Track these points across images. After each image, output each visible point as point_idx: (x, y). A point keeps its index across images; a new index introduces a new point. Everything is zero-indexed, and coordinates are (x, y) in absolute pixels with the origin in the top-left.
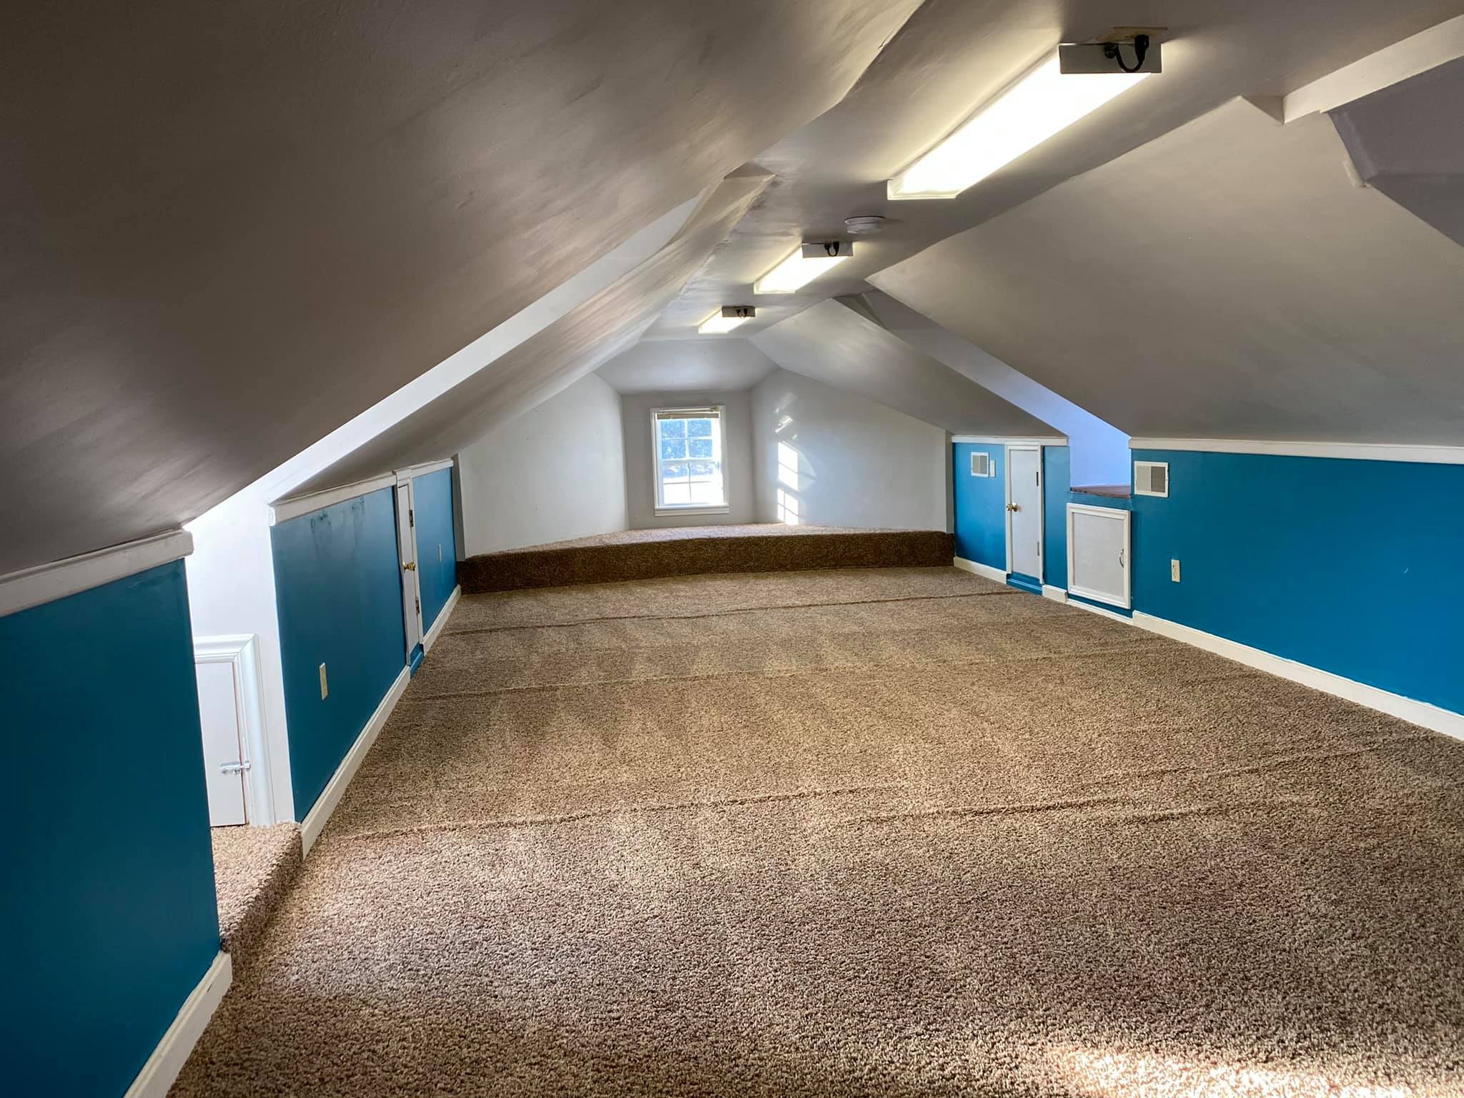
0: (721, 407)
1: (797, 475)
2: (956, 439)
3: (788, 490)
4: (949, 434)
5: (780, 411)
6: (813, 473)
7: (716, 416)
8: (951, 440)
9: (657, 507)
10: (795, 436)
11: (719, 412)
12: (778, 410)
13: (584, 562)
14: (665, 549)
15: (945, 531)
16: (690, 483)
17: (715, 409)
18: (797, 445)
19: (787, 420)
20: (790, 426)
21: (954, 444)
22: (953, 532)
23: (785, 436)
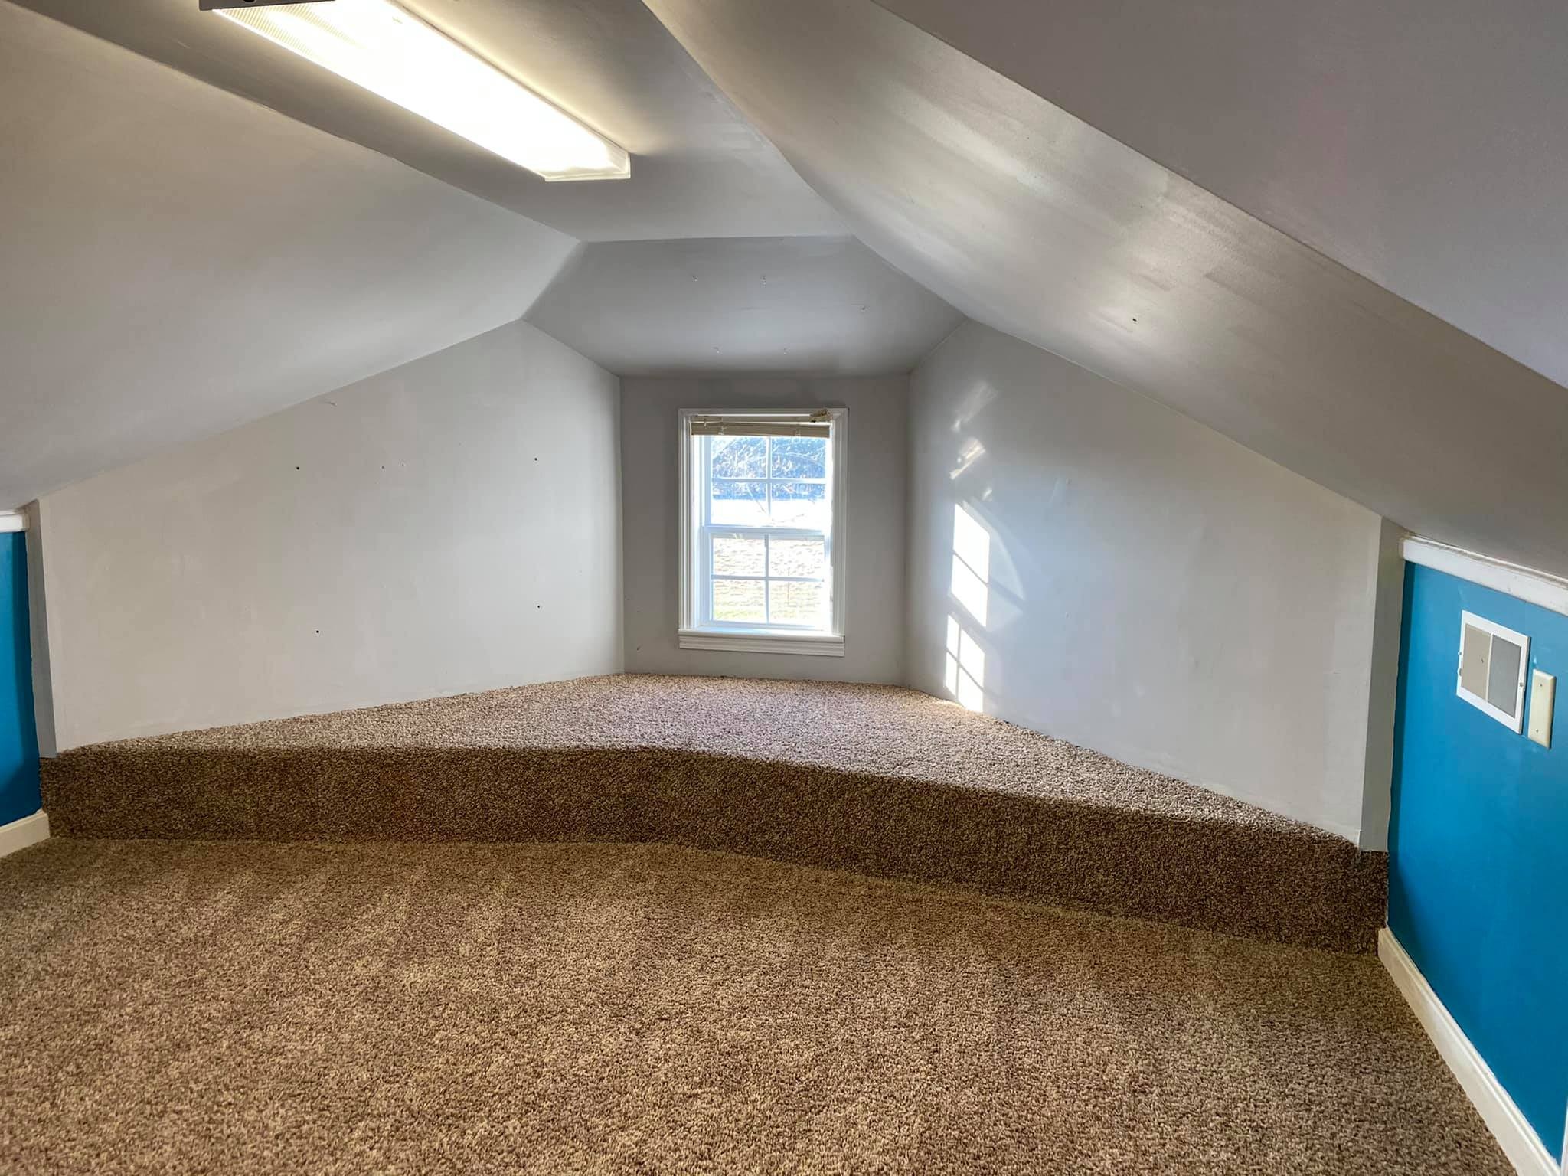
0: (836, 413)
1: (985, 590)
2: (1418, 551)
3: (968, 623)
4: (1394, 533)
5: (962, 427)
6: (1020, 593)
7: (824, 432)
8: (1398, 548)
9: (684, 628)
10: (988, 492)
11: (831, 424)
12: (957, 424)
13: (342, 788)
14: (556, 769)
15: (1356, 842)
16: (767, 579)
17: (823, 415)
18: (993, 514)
19: (974, 451)
20: (979, 465)
21: (1410, 567)
22: (1383, 847)
23: (967, 491)
